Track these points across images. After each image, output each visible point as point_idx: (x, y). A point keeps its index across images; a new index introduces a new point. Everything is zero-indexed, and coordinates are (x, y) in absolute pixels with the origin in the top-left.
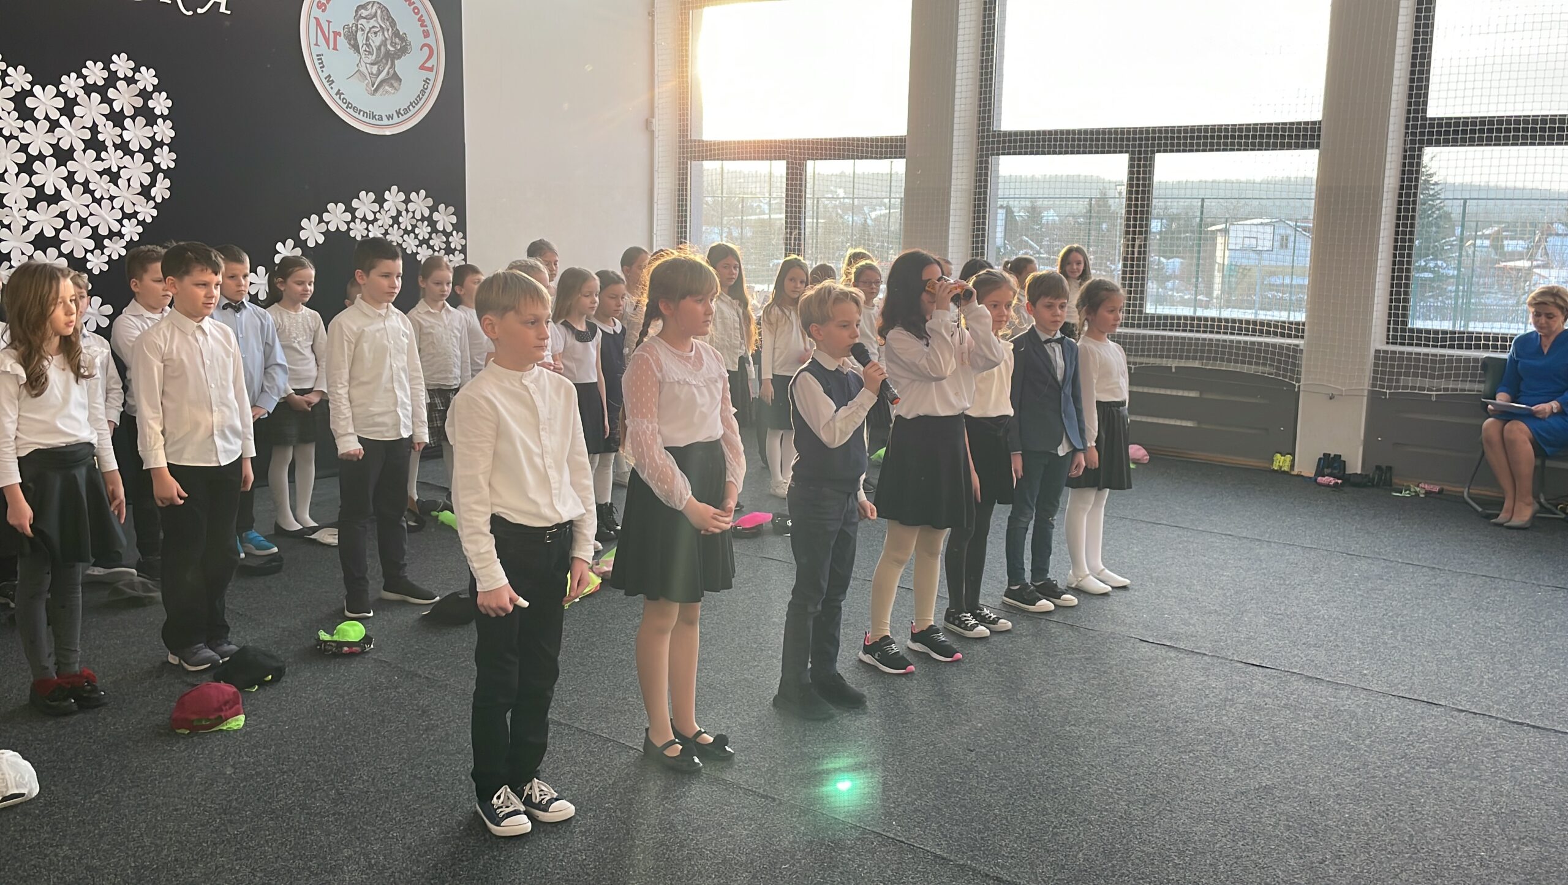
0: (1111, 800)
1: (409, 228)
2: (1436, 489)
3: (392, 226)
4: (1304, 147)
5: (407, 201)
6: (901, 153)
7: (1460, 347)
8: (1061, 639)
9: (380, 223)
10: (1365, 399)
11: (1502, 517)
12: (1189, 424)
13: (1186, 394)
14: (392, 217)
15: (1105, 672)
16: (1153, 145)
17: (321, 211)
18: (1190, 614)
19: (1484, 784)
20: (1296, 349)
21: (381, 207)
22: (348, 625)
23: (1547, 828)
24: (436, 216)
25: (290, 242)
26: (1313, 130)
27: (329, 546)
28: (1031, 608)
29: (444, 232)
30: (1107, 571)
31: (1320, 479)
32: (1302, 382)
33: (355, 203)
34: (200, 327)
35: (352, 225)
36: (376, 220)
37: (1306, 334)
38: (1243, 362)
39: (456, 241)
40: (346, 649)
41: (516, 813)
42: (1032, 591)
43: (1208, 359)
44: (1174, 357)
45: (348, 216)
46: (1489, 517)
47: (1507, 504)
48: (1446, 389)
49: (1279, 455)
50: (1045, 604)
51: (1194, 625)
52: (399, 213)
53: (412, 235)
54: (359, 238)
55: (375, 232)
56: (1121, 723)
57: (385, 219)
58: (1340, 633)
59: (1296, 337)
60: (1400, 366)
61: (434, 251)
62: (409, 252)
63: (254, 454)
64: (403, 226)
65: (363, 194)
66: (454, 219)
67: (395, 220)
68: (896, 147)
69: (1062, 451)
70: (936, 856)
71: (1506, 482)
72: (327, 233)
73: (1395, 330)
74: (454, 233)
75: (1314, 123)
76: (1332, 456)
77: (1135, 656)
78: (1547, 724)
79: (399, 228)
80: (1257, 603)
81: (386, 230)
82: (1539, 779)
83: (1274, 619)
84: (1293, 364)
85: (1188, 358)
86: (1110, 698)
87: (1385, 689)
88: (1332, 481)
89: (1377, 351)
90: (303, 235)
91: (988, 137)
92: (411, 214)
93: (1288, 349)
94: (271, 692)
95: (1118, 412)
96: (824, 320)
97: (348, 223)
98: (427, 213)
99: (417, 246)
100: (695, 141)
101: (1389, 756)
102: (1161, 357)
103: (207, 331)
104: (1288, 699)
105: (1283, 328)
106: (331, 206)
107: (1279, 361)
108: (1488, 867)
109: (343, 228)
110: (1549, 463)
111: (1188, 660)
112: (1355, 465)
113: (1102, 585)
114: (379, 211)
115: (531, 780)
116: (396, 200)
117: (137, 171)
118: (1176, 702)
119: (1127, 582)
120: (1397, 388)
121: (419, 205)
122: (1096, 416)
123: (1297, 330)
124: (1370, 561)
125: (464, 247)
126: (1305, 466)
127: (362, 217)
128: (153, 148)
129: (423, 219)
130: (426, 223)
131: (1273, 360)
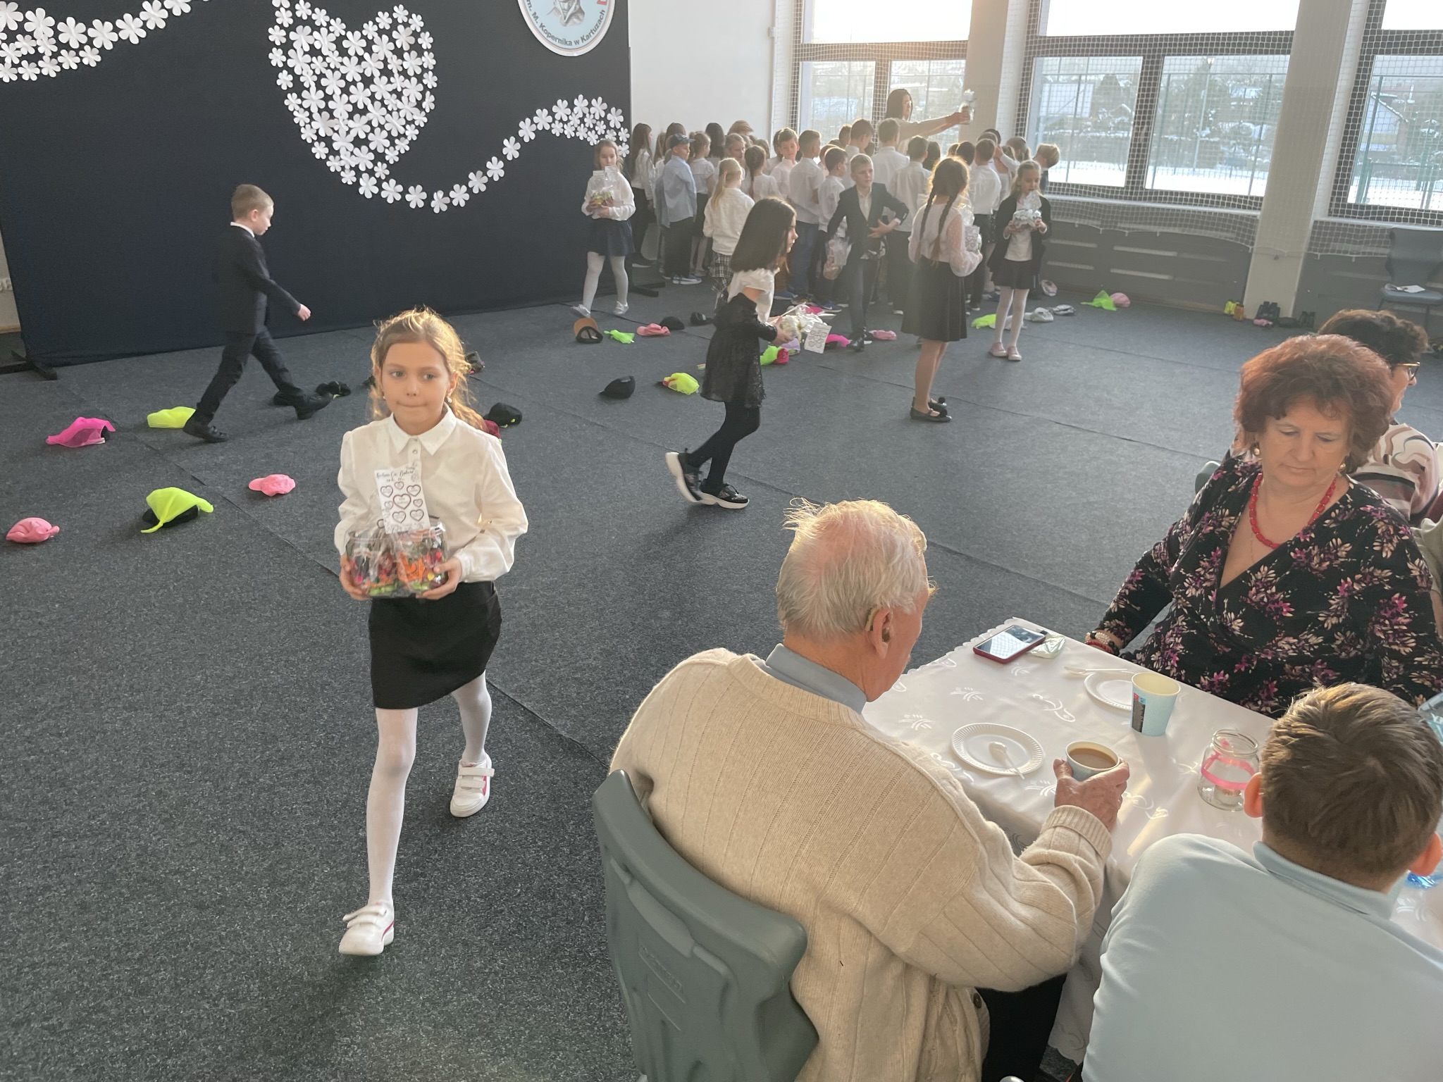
1: (592, 126)
3: (580, 125)
4: (1278, 52)
5: (590, 106)
6: (961, 54)
8: (1003, 421)
9: (571, 123)
10: (1302, 260)
12: (1167, 277)
13: (1168, 254)
14: (579, 118)
15: (1022, 440)
16: (1165, 51)
17: (532, 115)
18: (1100, 408)
20: (1253, 220)
21: (572, 111)
24: (609, 116)
25: (513, 139)
26: (1286, 40)
29: (615, 129)
31: (1257, 322)
32: (1255, 246)
33: (554, 109)
35: (553, 125)
36: (569, 121)
37: (1263, 207)
43: (1186, 226)
44: (1160, 225)
45: (550, 119)
48: (1364, 253)
49: (1230, 303)
51: (1098, 415)
52: (584, 115)
53: (593, 131)
54: (558, 135)
55: (569, 132)
57: (575, 120)
59: (1255, 209)
60: (1331, 234)
64: (587, 125)
65: (559, 102)
66: (622, 119)
67: (582, 120)
68: (960, 49)
72: (536, 132)
73: (1336, 204)
74: (622, 129)
75: (1287, 33)
76: (1271, 303)
77: (1047, 432)
80: (1152, 403)
81: (576, 129)
84: (1250, 231)
85: (1170, 225)
88: (1264, 322)
89: (1316, 222)
90: (521, 133)
91: (1035, 41)
92: (592, 116)
93: (1247, 218)
94: (515, 428)
97: (550, 124)
98: (603, 115)
100: (806, 44)
102: (1150, 224)
104: (1136, 458)
105: (1245, 202)
109: (547, 127)
111: (1082, 435)
114: (571, 114)
116: (582, 105)
117: (413, 90)
118: (1060, 457)
121: (598, 109)
123: (1256, 204)
127: (559, 119)
128: (422, 74)
129: (601, 119)
130: (603, 122)
131: (1234, 228)
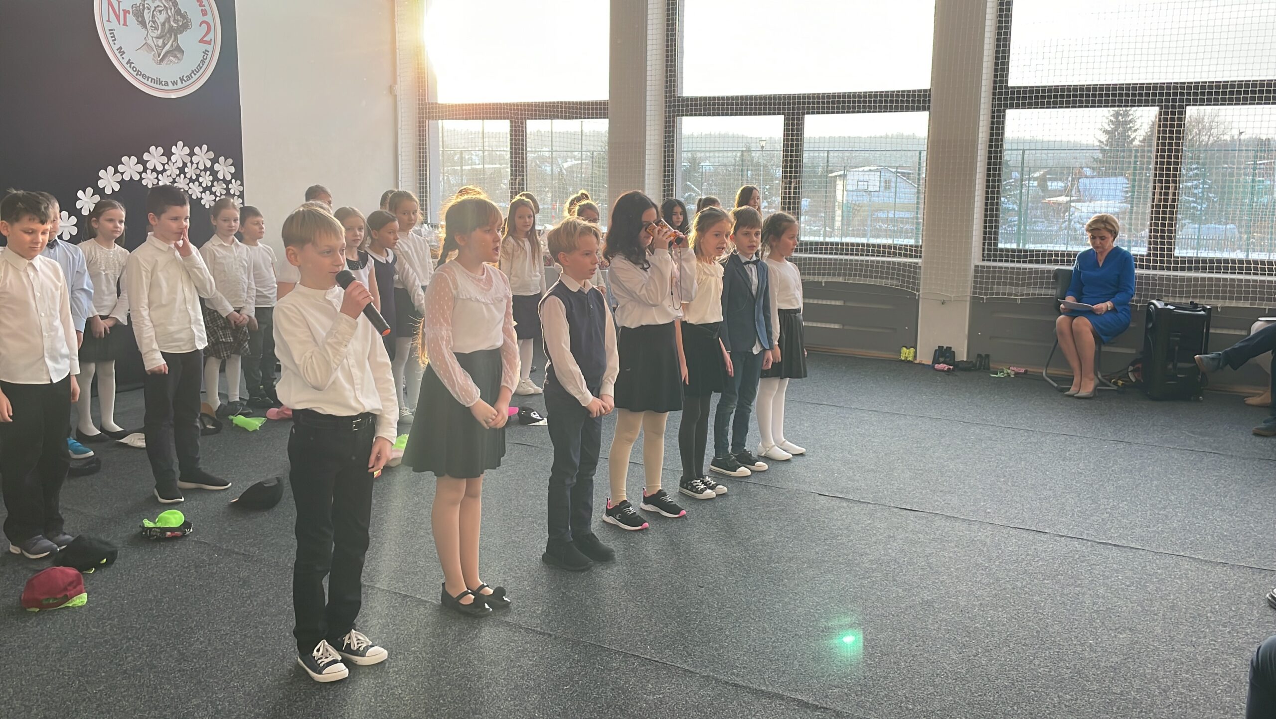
0: (813, 619)
1: (194, 177)
2: (1022, 371)
3: (179, 175)
4: (918, 109)
5: (192, 154)
6: (604, 114)
7: (1037, 262)
8: (759, 497)
9: (168, 173)
10: (968, 304)
11: (1073, 390)
12: (837, 326)
13: (833, 303)
14: (178, 168)
15: (795, 520)
16: (803, 108)
17: (116, 163)
18: (853, 472)
19: (1085, 589)
20: (916, 266)
21: (169, 159)
22: (169, 514)
23: (1134, 619)
24: (217, 167)
25: (90, 190)
26: (925, 96)
27: (140, 448)
28: (733, 474)
29: (224, 180)
30: (787, 442)
31: (937, 366)
32: (921, 292)
33: (146, 156)
34: (31, 265)
35: (144, 175)
36: (164, 170)
37: (923, 255)
38: (876, 277)
39: (234, 187)
40: (169, 533)
41: (335, 662)
42: (733, 460)
43: (850, 275)
44: (824, 274)
45: (140, 168)
46: (1062, 390)
47: (1076, 380)
48: (1028, 294)
49: (904, 349)
50: (744, 471)
51: (858, 481)
52: (185, 165)
53: (197, 183)
54: (150, 186)
55: (164, 181)
56: (813, 559)
57: (173, 170)
58: (966, 482)
59: (916, 257)
60: (993, 278)
61: (216, 196)
62: (194, 197)
63: (79, 372)
64: (188, 176)
65: (152, 148)
66: (232, 169)
67: (182, 170)
68: (601, 109)
69: (756, 350)
70: (685, 671)
71: (1075, 364)
72: (122, 182)
73: (989, 250)
74: (233, 181)
75: (925, 91)
76: (945, 348)
77: (817, 507)
78: (1123, 542)
79: (185, 177)
80: (902, 462)
81: (174, 179)
82: (1124, 584)
83: (916, 474)
84: (914, 278)
85: (834, 275)
86: (801, 541)
87: (1004, 523)
88: (945, 367)
89: (976, 267)
90: (101, 183)
91: (674, 101)
92: (195, 166)
93: (910, 266)
94: (106, 572)
95: (795, 317)
96: (571, 249)
97: (140, 173)
98: (209, 165)
99: (201, 193)
100: (432, 104)
101: (1014, 572)
102: (814, 274)
103: (38, 269)
104: (935, 534)
105: (906, 250)
106: (125, 159)
107: (903, 276)
108: (1096, 652)
109: (136, 177)
110: (1105, 349)
111: (856, 508)
112: (962, 355)
113: (785, 453)
114: (167, 163)
115: (349, 631)
116: (182, 154)
118: (852, 540)
119: (803, 450)
120: (992, 294)
121: (203, 158)
122: (778, 320)
123: (916, 251)
124: (980, 426)
125: (242, 193)
126: (925, 356)
127: (152, 168)
129: (206, 169)
130: (208, 173)
131: (898, 275)
